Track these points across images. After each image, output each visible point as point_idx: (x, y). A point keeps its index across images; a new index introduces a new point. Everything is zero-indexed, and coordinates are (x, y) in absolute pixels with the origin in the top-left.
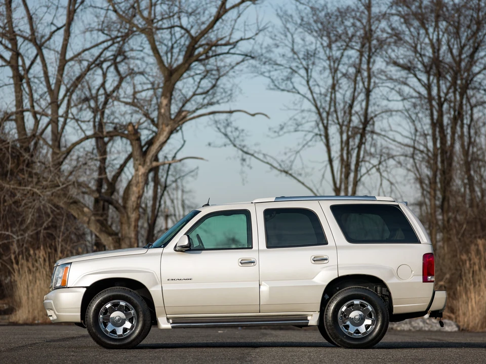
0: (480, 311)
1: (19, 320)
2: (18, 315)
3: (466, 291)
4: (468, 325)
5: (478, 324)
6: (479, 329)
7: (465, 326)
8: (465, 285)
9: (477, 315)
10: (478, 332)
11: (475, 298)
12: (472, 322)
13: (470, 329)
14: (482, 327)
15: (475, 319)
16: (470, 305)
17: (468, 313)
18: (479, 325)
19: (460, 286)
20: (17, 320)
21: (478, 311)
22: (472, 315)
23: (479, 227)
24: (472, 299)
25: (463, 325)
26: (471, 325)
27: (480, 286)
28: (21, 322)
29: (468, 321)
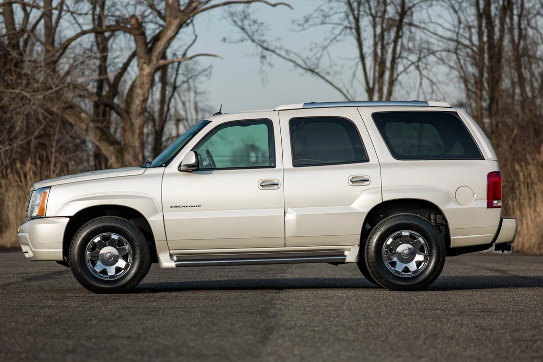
0: (537, 230)
1: (6, 243)
2: (5, 238)
3: (521, 206)
4: (523, 246)
5: (535, 244)
6: (535, 251)
7: (520, 247)
8: (519, 199)
9: (533, 235)
10: (536, 255)
11: (531, 214)
12: (528, 242)
13: (525, 250)
14: (539, 248)
15: (531, 239)
16: (525, 222)
17: (522, 232)
18: (536, 246)
19: (512, 201)
20: (5, 243)
21: (534, 229)
22: (527, 234)
23: (532, 132)
24: (526, 217)
25: (517, 246)
26: (527, 246)
27: (535, 200)
28: (8, 245)
29: (523, 242)
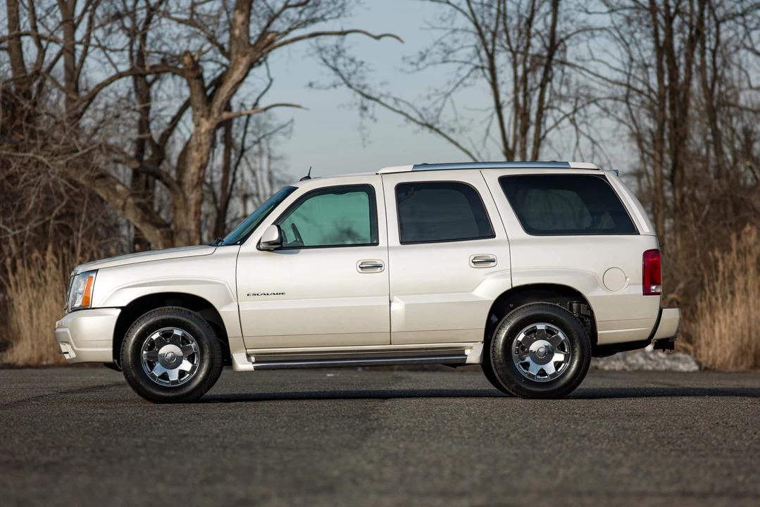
0: (733, 340)
1: (18, 361)
2: (15, 353)
3: (712, 309)
4: (714, 361)
5: (730, 358)
6: (730, 368)
7: (710, 362)
8: (710, 298)
9: (729, 346)
10: (730, 373)
11: (725, 318)
12: (720, 356)
13: (717, 367)
14: (736, 364)
15: (725, 352)
16: (717, 330)
17: (713, 343)
18: (732, 361)
19: (701, 301)
20: (15, 360)
21: (729, 339)
22: (720, 345)
23: (730, 209)
24: (719, 321)
25: (707, 362)
26: (719, 361)
27: (733, 300)
28: (20, 363)
29: (714, 354)
